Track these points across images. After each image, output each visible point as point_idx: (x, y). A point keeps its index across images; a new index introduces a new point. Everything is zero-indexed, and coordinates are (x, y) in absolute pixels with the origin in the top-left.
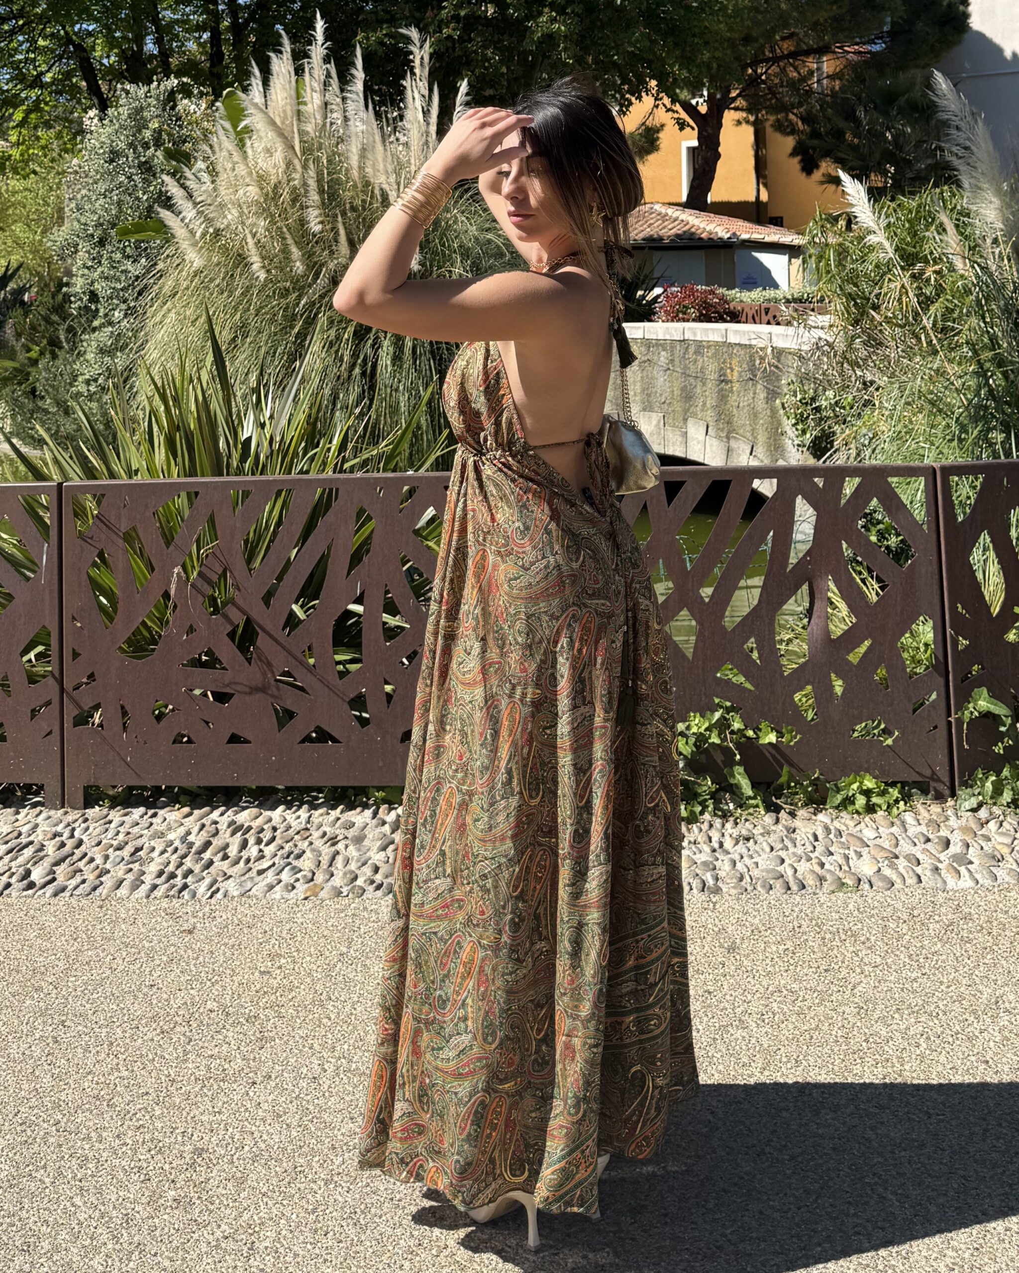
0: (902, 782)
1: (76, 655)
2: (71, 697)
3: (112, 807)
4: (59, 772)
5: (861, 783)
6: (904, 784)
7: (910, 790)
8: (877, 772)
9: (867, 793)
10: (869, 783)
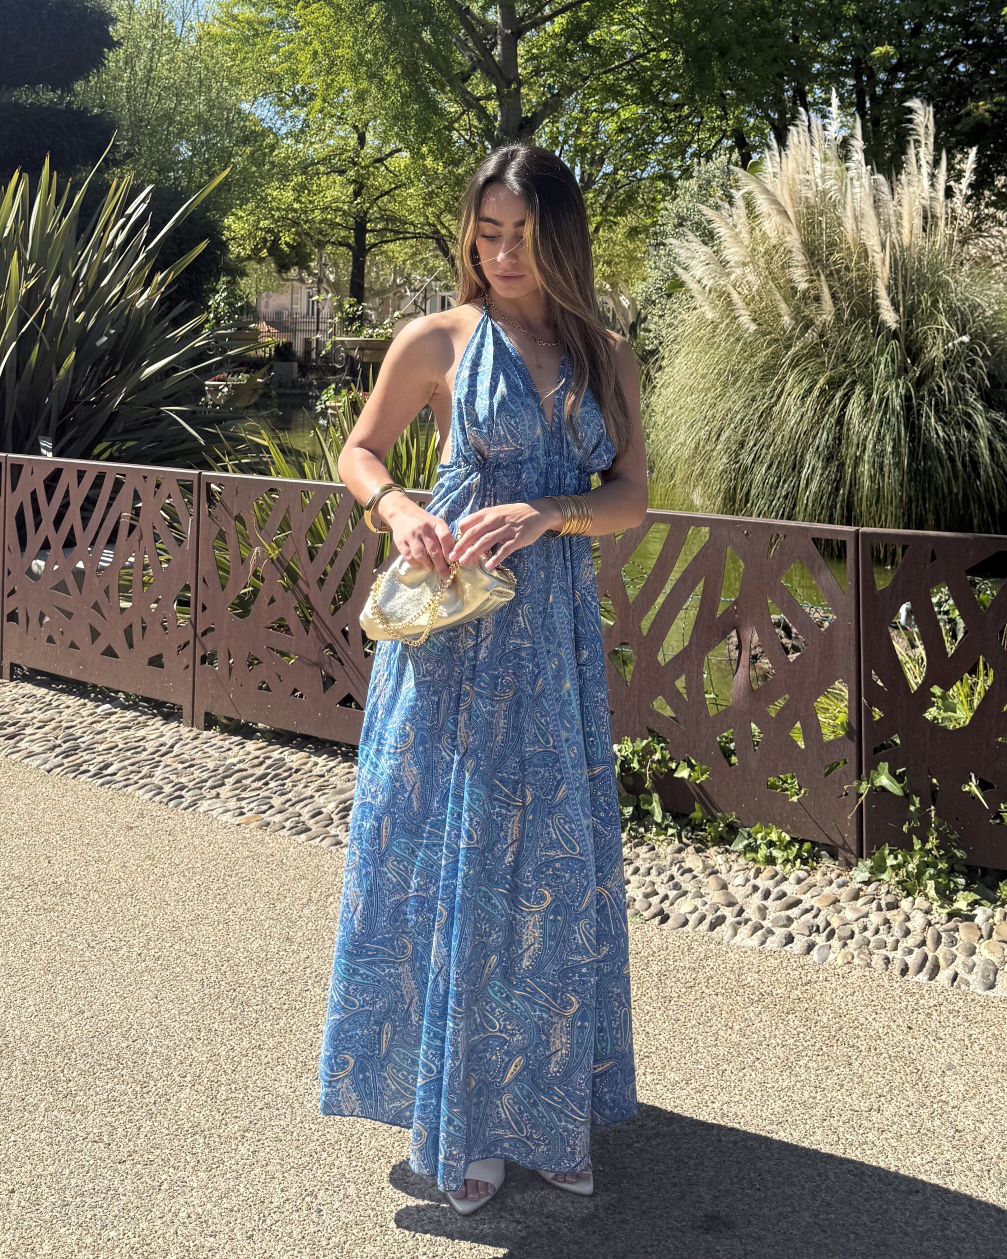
0: (812, 842)
1: (204, 608)
2: (200, 642)
3: (222, 733)
4: (191, 698)
5: (768, 834)
6: (814, 844)
7: (819, 851)
8: (789, 827)
9: (771, 844)
10: (774, 837)
